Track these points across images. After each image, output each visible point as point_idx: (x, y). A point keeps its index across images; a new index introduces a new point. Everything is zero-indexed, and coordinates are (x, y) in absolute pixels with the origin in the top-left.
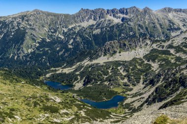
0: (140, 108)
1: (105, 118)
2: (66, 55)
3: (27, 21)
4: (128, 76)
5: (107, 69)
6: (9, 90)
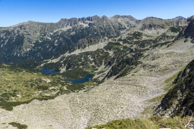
0: (103, 81)
1: (80, 90)
2: (54, 50)
3: (24, 29)
4: (94, 61)
5: (81, 57)
6: (14, 78)
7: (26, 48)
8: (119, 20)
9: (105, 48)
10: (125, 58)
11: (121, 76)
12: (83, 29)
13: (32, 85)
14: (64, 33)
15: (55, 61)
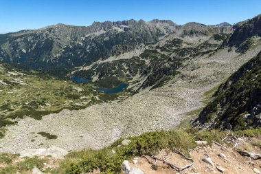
0: (138, 91)
1: (113, 100)
2: (85, 57)
3: (53, 32)
4: (129, 70)
5: (115, 65)
7: (56, 53)
8: (158, 25)
9: (141, 55)
10: (162, 67)
11: (157, 86)
12: (118, 34)
13: (62, 94)
14: (97, 38)
15: (86, 68)
